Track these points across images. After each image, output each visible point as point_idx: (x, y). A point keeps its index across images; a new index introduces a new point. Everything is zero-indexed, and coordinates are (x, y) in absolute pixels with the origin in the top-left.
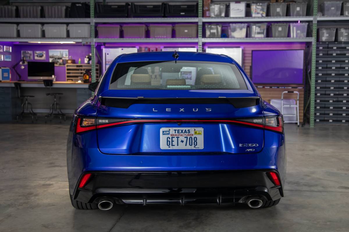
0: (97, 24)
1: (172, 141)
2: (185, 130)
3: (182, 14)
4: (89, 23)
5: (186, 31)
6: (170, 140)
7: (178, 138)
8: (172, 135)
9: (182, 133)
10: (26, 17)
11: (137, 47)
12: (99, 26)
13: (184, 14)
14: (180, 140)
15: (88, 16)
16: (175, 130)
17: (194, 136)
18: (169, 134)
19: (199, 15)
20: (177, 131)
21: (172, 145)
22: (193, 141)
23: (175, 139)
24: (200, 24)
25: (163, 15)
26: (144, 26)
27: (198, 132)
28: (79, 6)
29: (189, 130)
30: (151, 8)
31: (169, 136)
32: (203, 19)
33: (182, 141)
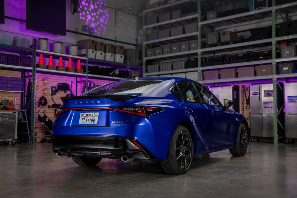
0: (203, 71)
1: (84, 120)
2: (91, 114)
3: (260, 58)
4: (197, 71)
5: (264, 70)
6: (84, 119)
7: (87, 118)
8: (85, 117)
9: (89, 116)
10: (164, 71)
11: (232, 85)
12: (205, 72)
13: (262, 57)
14: (88, 119)
15: (197, 66)
16: (86, 114)
17: (94, 117)
18: (83, 116)
19: (273, 57)
20: (87, 115)
21: (84, 122)
22: (93, 120)
23: (86, 119)
24: (274, 64)
25: (246, 60)
26: (234, 69)
27: (96, 115)
28: (193, 60)
29: (92, 114)
30: (242, 56)
31: (84, 117)
32: (276, 60)
33: (88, 120)
